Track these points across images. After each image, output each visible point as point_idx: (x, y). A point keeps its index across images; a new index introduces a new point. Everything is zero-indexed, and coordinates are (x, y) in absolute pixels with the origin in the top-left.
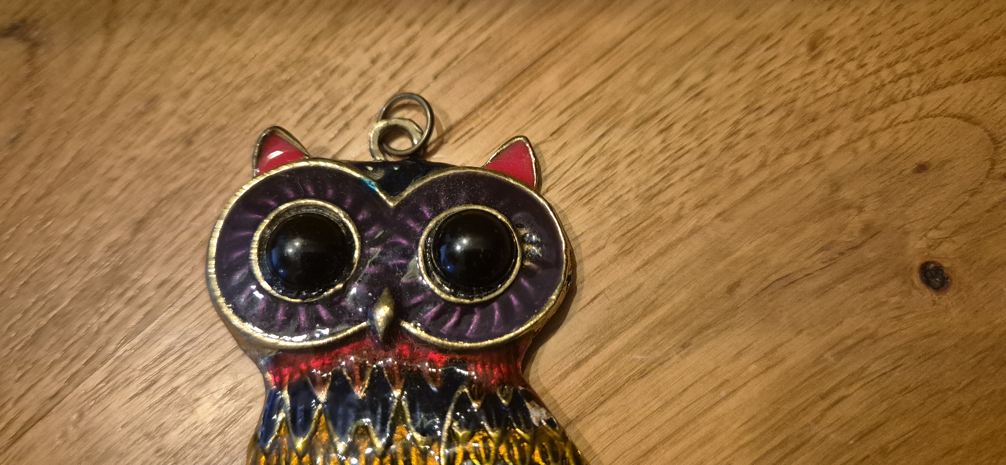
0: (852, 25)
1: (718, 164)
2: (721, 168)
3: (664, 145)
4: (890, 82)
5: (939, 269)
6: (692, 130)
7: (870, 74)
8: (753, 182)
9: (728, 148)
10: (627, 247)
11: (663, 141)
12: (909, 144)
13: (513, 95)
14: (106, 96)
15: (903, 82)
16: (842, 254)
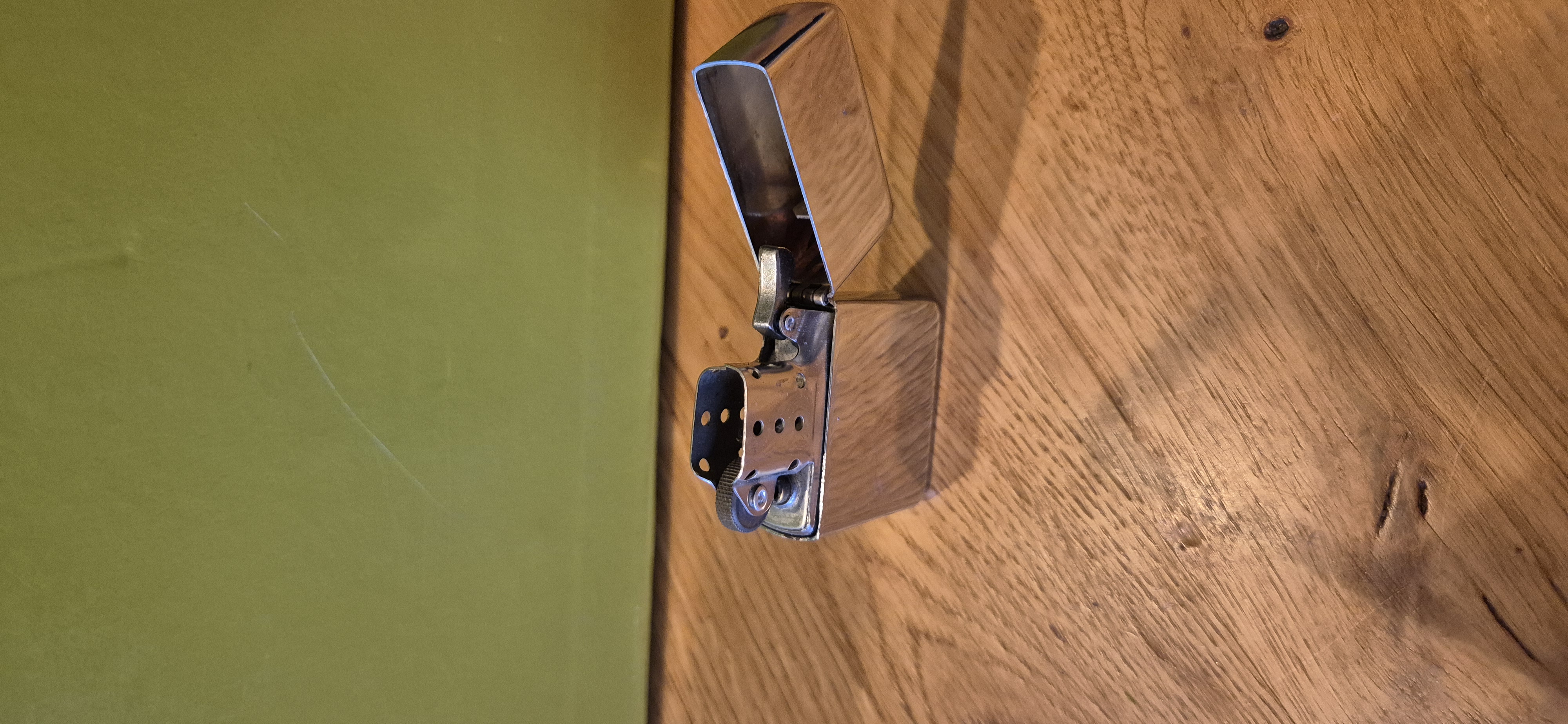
0: (1060, 74)
1: (1164, 190)
2: (1168, 189)
3: (1142, 230)
4: (1112, 50)
5: (1272, 25)
6: (1133, 206)
7: (1103, 65)
8: (1182, 164)
9: (1151, 181)
10: (1224, 267)
11: (1140, 230)
12: (1165, 39)
13: (1087, 343)
14: (1047, 670)
15: (1113, 40)
16: (1250, 100)
